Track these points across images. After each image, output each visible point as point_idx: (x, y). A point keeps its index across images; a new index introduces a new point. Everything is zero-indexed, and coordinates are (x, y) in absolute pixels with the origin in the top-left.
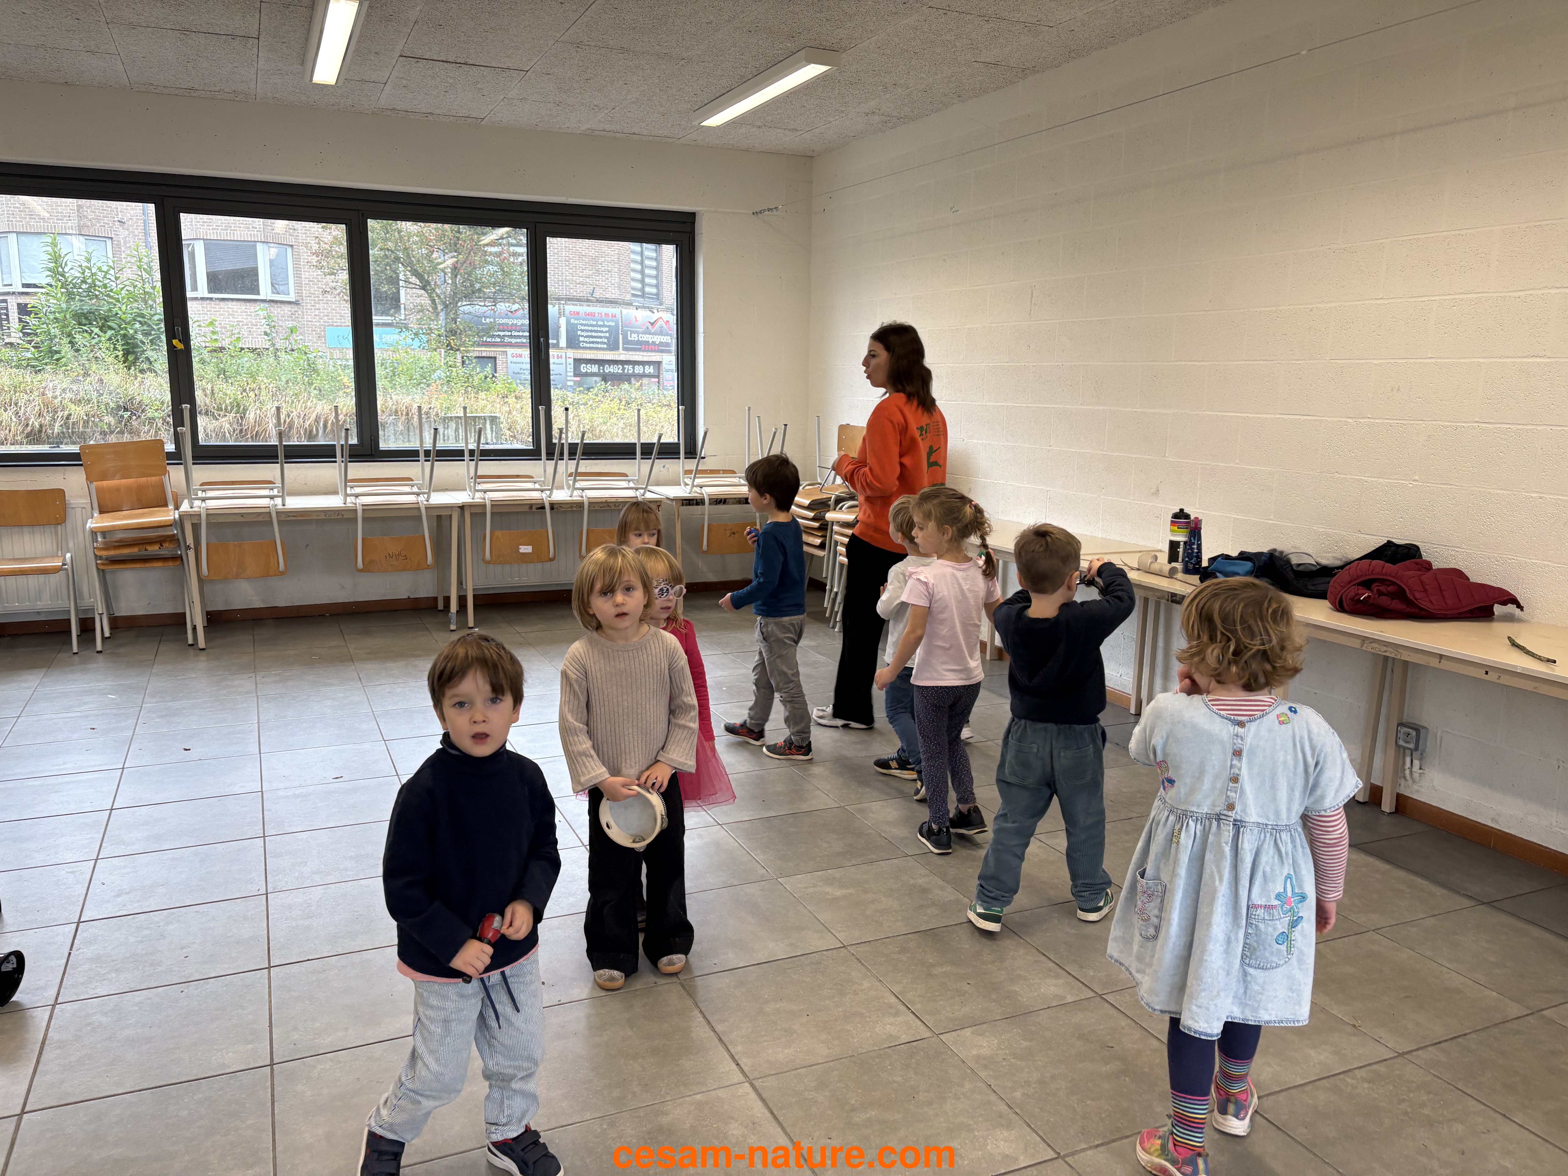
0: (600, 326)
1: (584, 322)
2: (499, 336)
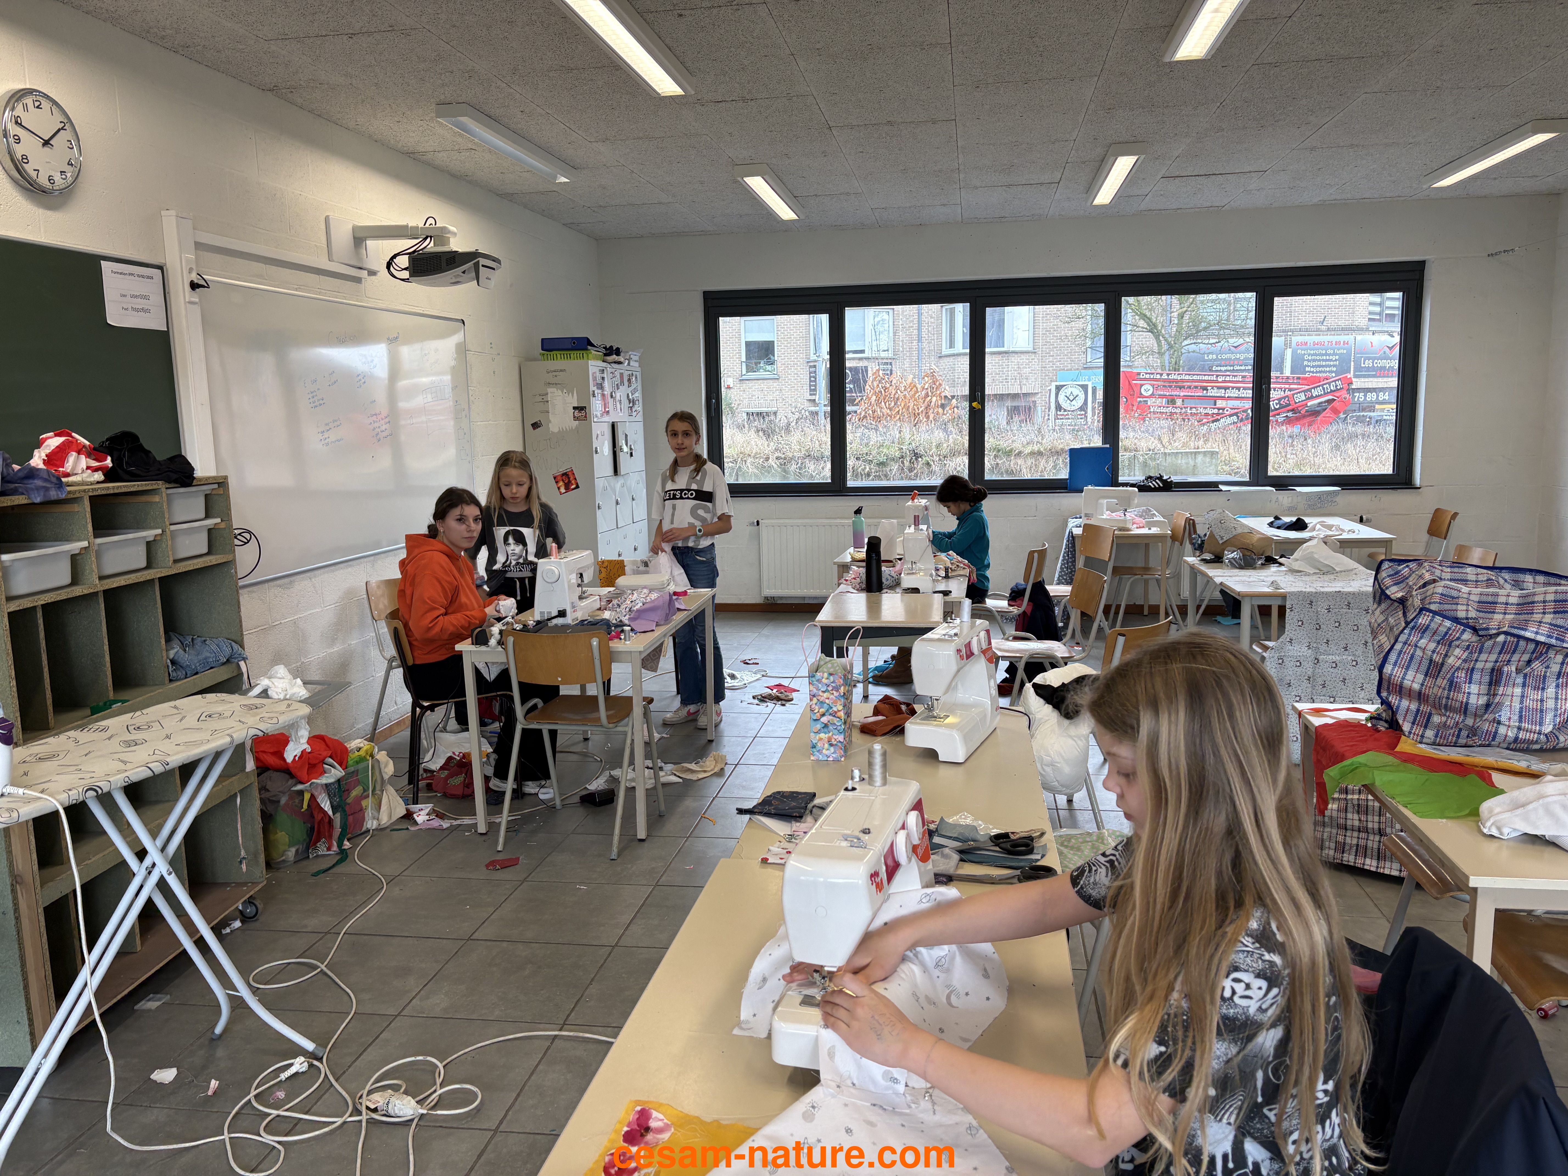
0: (1329, 355)
1: (1312, 352)
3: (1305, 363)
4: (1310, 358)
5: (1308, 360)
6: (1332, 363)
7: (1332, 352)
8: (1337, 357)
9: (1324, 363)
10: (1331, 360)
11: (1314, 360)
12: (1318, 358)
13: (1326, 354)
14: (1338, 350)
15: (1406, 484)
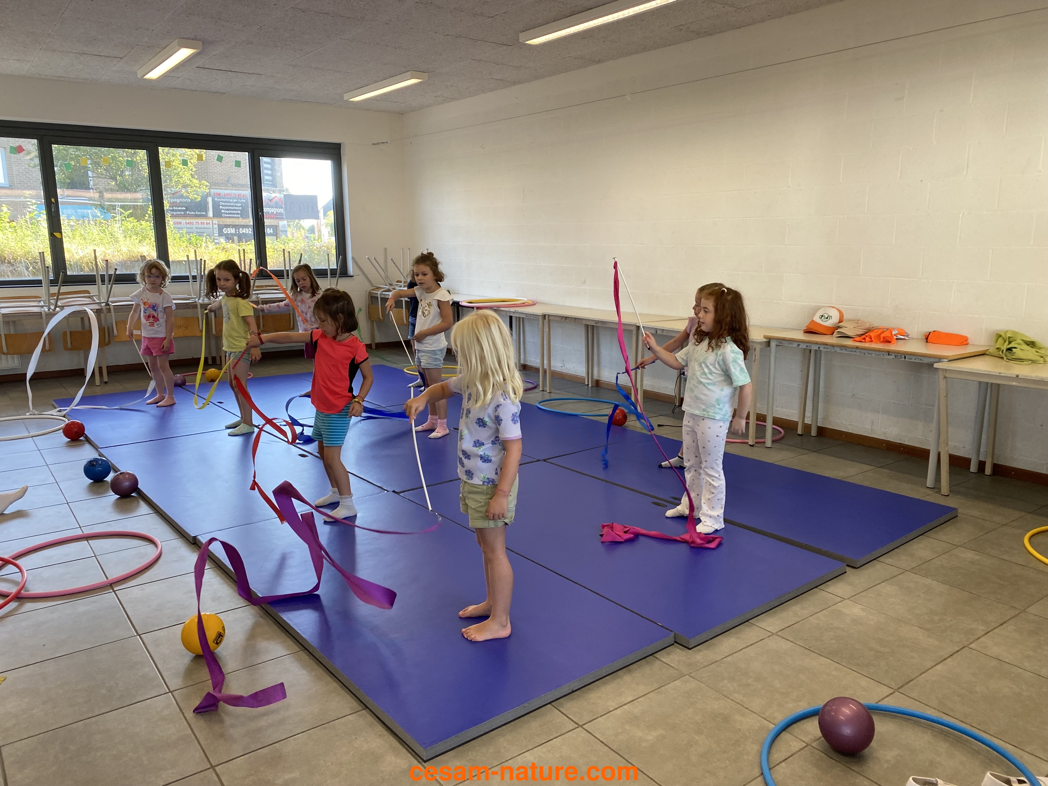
1: (225, 200)
3: (221, 207)
4: (223, 204)
5: (223, 206)
6: (237, 208)
7: (237, 200)
8: (240, 204)
9: (232, 208)
10: (236, 206)
11: (226, 206)
12: (229, 204)
13: (233, 202)
14: (241, 199)
15: (344, 274)
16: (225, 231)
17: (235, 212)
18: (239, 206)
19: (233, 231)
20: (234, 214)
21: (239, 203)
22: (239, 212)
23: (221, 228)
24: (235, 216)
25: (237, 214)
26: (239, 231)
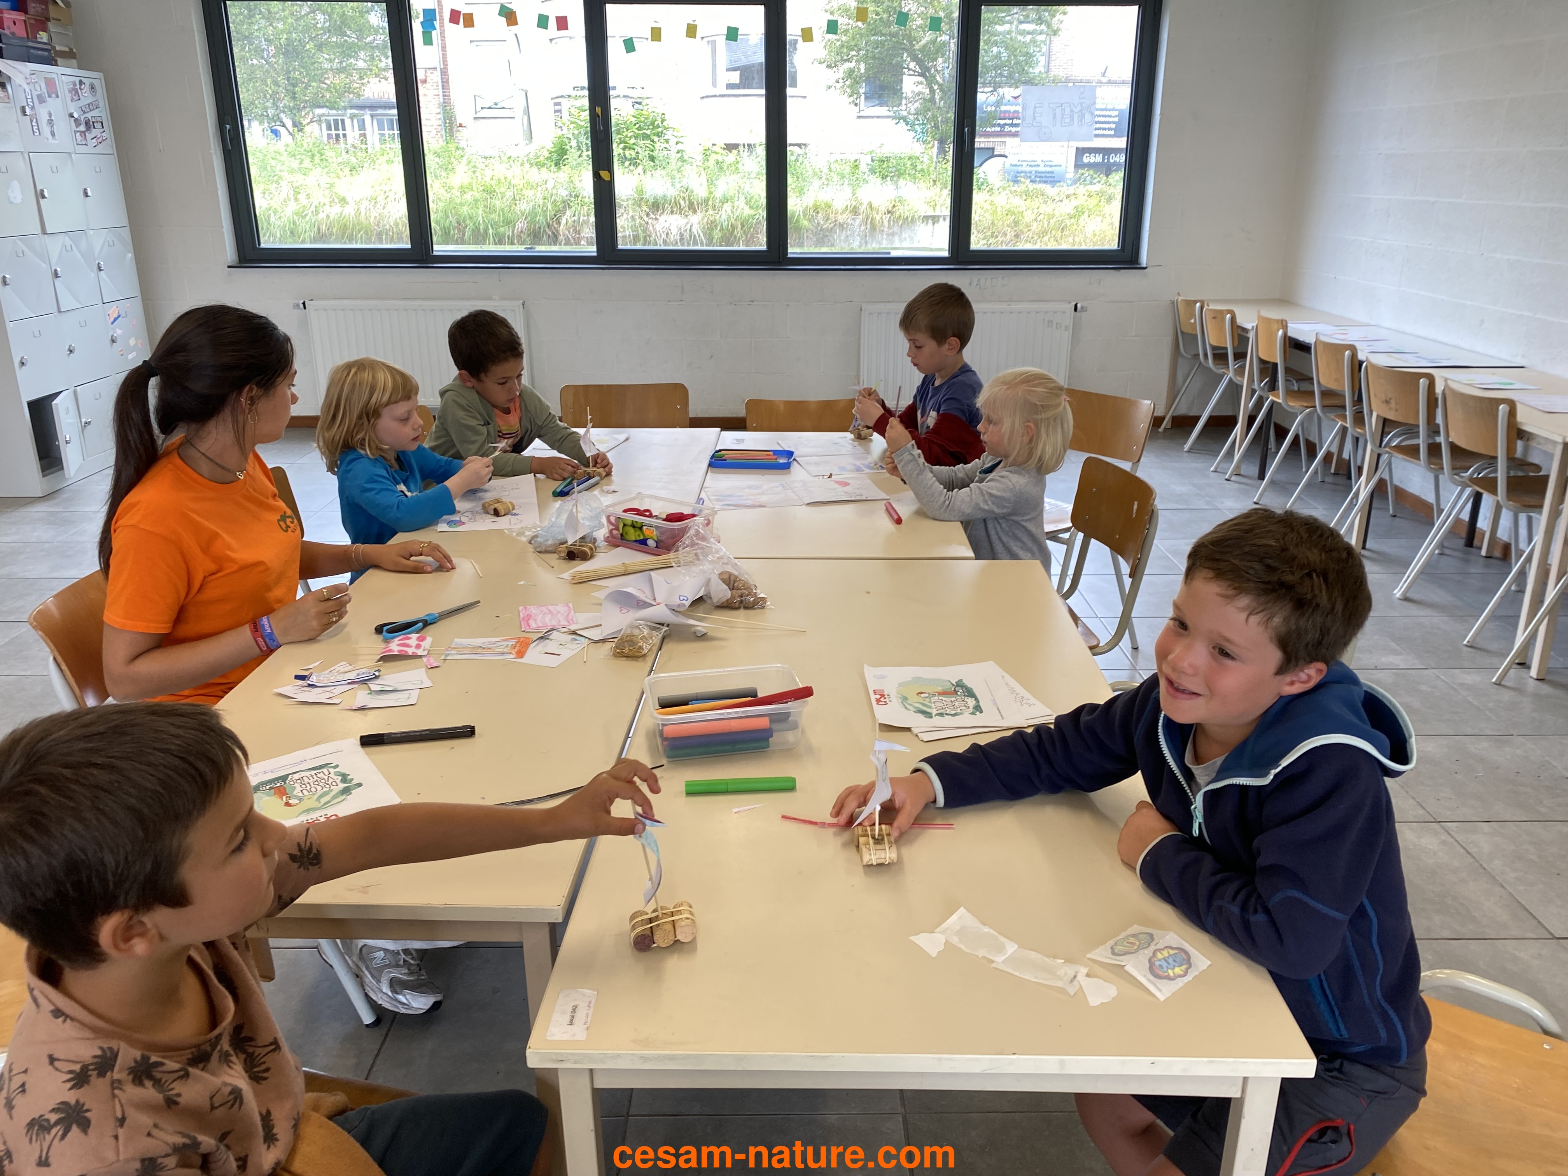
2: (999, 125)
7: (1111, 106)
15: (1132, 262)
16: (1086, 159)
17: (1107, 126)
18: (1115, 116)
19: (1099, 158)
20: (1105, 129)
21: (1116, 110)
22: (1113, 126)
23: (1080, 152)
24: (1106, 132)
25: (1110, 129)
26: (1108, 159)
